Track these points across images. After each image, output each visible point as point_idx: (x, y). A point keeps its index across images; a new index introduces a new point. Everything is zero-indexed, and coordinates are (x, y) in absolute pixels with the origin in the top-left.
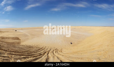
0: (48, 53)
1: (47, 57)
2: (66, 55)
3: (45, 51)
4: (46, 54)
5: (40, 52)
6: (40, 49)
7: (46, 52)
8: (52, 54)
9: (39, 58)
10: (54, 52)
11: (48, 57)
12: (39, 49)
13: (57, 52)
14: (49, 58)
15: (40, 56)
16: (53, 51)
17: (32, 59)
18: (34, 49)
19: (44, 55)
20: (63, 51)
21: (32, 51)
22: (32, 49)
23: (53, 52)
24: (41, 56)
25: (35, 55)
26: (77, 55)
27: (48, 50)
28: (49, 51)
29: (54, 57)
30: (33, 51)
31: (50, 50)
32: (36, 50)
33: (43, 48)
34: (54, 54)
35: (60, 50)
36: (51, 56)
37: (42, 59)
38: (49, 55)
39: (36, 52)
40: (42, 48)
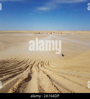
0: (32, 67)
1: (29, 71)
2: (54, 69)
3: (28, 64)
4: (28, 69)
5: (20, 67)
6: (20, 63)
7: (29, 66)
8: (36, 68)
9: (19, 73)
10: (40, 65)
11: (31, 71)
12: (18, 62)
13: (42, 65)
14: (32, 73)
15: (20, 72)
16: (38, 64)
17: (9, 77)
18: (12, 64)
19: (25, 70)
20: (50, 64)
21: (7, 67)
22: (8, 64)
23: (38, 66)
24: (22, 71)
25: (13, 72)
26: (71, 71)
27: (32, 63)
28: (32, 65)
29: (39, 71)
30: (9, 67)
31: (34, 64)
32: (13, 65)
33: (25, 61)
34: (38, 68)
35: (47, 63)
36: (35, 70)
37: (23, 74)
38: (33, 69)
39: (14, 67)
40: (23, 61)
